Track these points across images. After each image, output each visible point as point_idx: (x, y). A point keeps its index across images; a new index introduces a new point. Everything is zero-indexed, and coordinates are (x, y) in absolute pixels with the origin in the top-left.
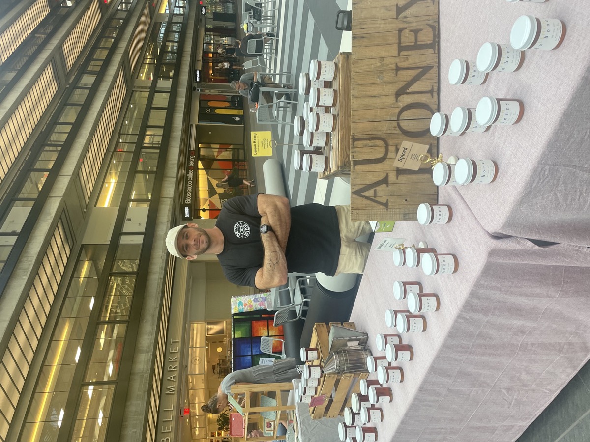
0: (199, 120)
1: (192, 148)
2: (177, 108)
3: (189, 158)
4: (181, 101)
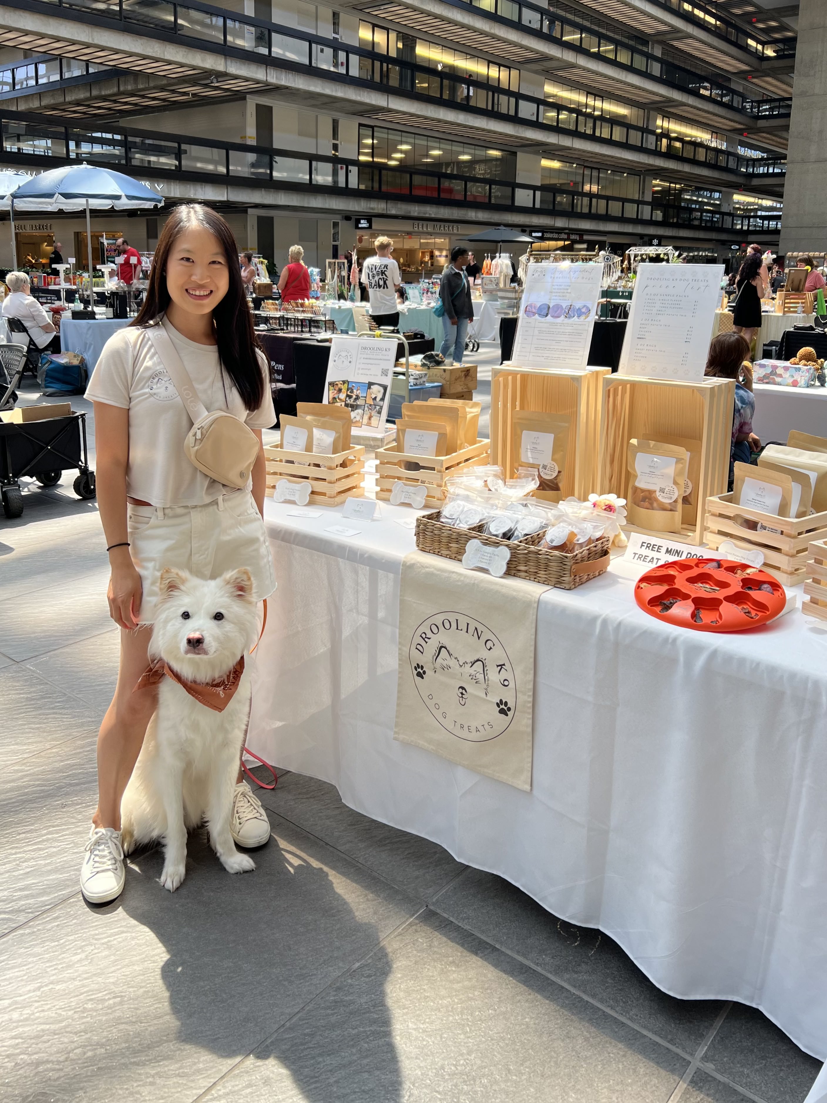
1: (585, 237)
2: (622, 224)
3: (577, 234)
4: (629, 229)
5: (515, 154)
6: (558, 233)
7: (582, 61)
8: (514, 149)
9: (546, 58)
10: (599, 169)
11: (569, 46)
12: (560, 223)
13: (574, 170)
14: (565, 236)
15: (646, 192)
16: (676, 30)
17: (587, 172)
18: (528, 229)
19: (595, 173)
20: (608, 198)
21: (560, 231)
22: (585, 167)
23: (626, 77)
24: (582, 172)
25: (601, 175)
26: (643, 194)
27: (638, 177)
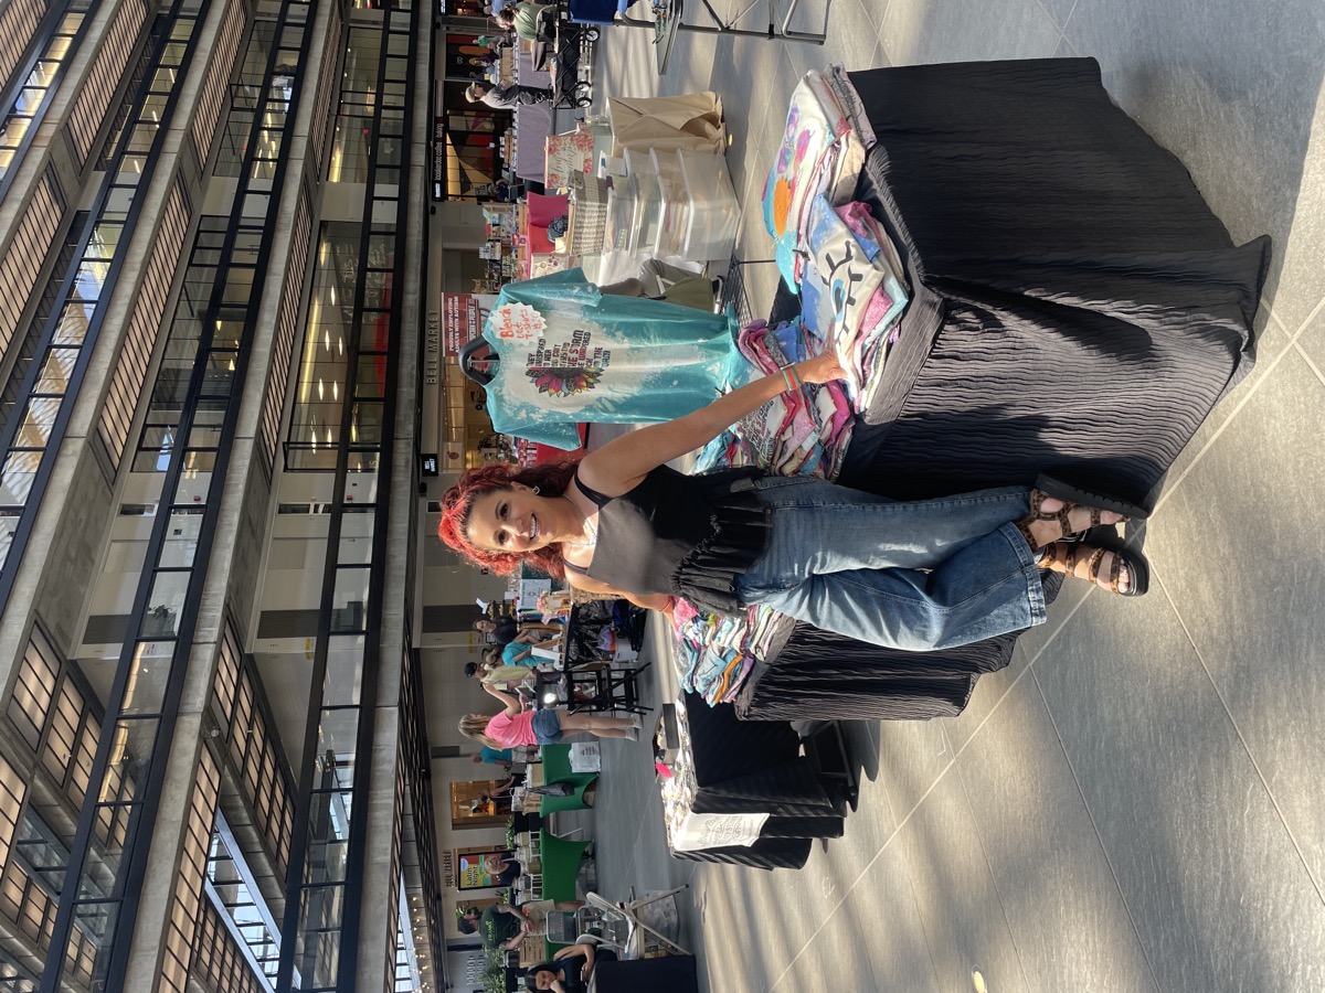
0: (447, 75)
1: (440, 114)
2: (418, 57)
3: (436, 127)
4: (425, 47)
5: (323, 224)
6: (435, 156)
8: (317, 224)
9: (179, 176)
11: (159, 141)
12: (419, 157)
13: (345, 131)
14: (439, 144)
15: (372, 19)
17: (347, 110)
18: (431, 204)
19: (348, 97)
20: (382, 81)
21: (430, 154)
22: (338, 113)
24: (347, 118)
25: (351, 89)
26: (374, 23)
27: (352, 30)
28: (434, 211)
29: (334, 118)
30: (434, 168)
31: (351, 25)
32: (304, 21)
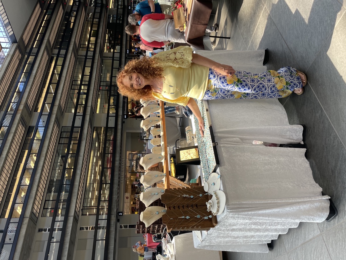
6: (125, 103)
7: (57, 103)
8: (93, 128)
9: (56, 118)
10: (100, 82)
11: (51, 109)
16: (46, 47)
22: (99, 89)
23: (64, 77)
26: (109, 57)
27: (103, 60)
28: (124, 122)
29: (98, 91)
30: (125, 107)
31: (103, 58)
32: (92, 58)
